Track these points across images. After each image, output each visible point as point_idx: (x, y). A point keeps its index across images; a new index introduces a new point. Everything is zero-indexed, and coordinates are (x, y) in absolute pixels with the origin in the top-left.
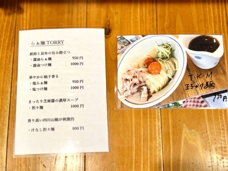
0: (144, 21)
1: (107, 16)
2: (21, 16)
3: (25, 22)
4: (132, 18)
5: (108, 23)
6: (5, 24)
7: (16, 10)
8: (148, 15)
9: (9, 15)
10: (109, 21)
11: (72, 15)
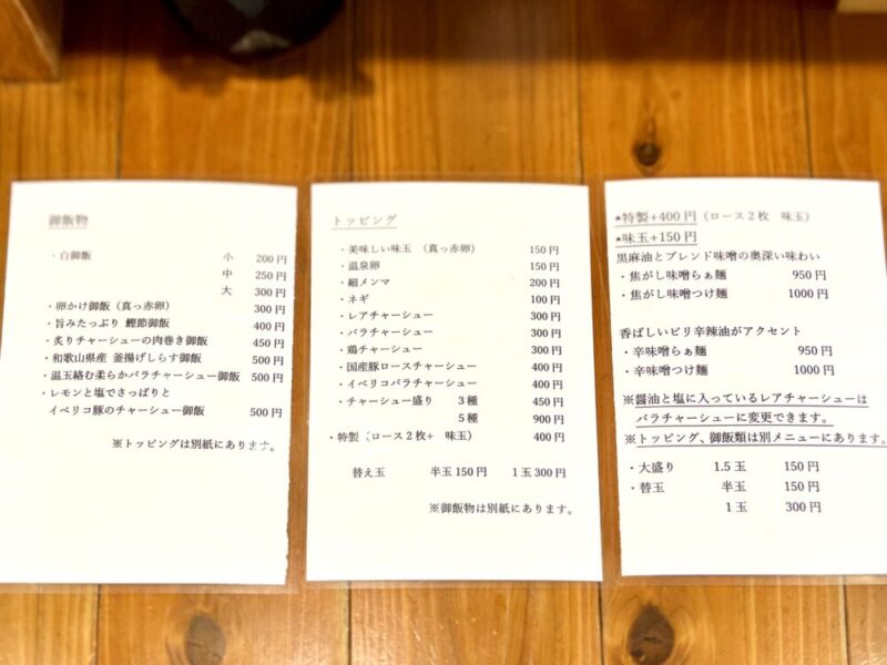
0: (767, 122)
1: (646, 105)
2: (368, 102)
3: (380, 121)
4: (727, 110)
5: (650, 128)
6: (317, 128)
7: (349, 81)
8: (777, 103)
9: (329, 98)
10: (653, 120)
11: (532, 100)
